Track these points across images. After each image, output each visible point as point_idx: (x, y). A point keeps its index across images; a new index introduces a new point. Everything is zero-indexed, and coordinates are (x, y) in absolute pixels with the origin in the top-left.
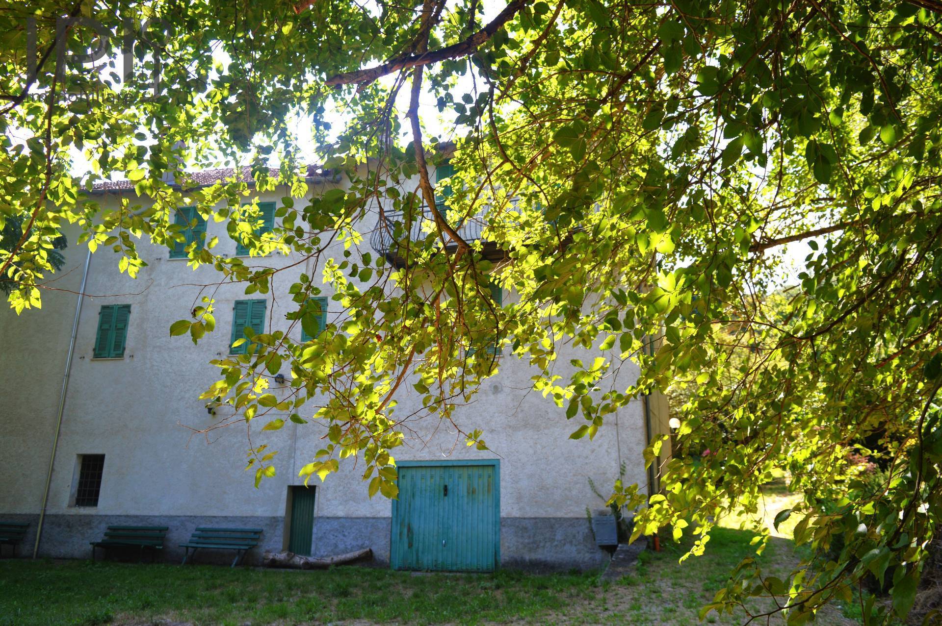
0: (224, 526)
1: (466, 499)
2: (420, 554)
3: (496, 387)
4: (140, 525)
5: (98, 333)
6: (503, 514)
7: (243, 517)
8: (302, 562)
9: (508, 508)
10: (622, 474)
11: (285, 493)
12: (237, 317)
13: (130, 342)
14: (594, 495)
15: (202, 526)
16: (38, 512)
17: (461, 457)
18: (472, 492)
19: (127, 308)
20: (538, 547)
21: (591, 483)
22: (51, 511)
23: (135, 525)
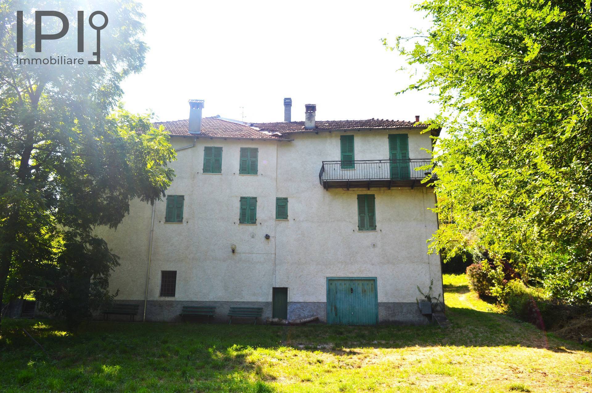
0: (243, 306)
1: (361, 294)
2: (341, 318)
3: (374, 245)
4: (199, 305)
5: (167, 209)
6: (379, 301)
7: (252, 302)
8: (287, 322)
9: (381, 299)
10: (432, 284)
11: (271, 291)
12: (242, 205)
13: (185, 215)
14: (420, 293)
15: (232, 306)
16: (143, 299)
17: (359, 276)
18: (364, 291)
19: (182, 197)
20: (395, 315)
21: (418, 288)
22: (151, 299)
23: (197, 305)
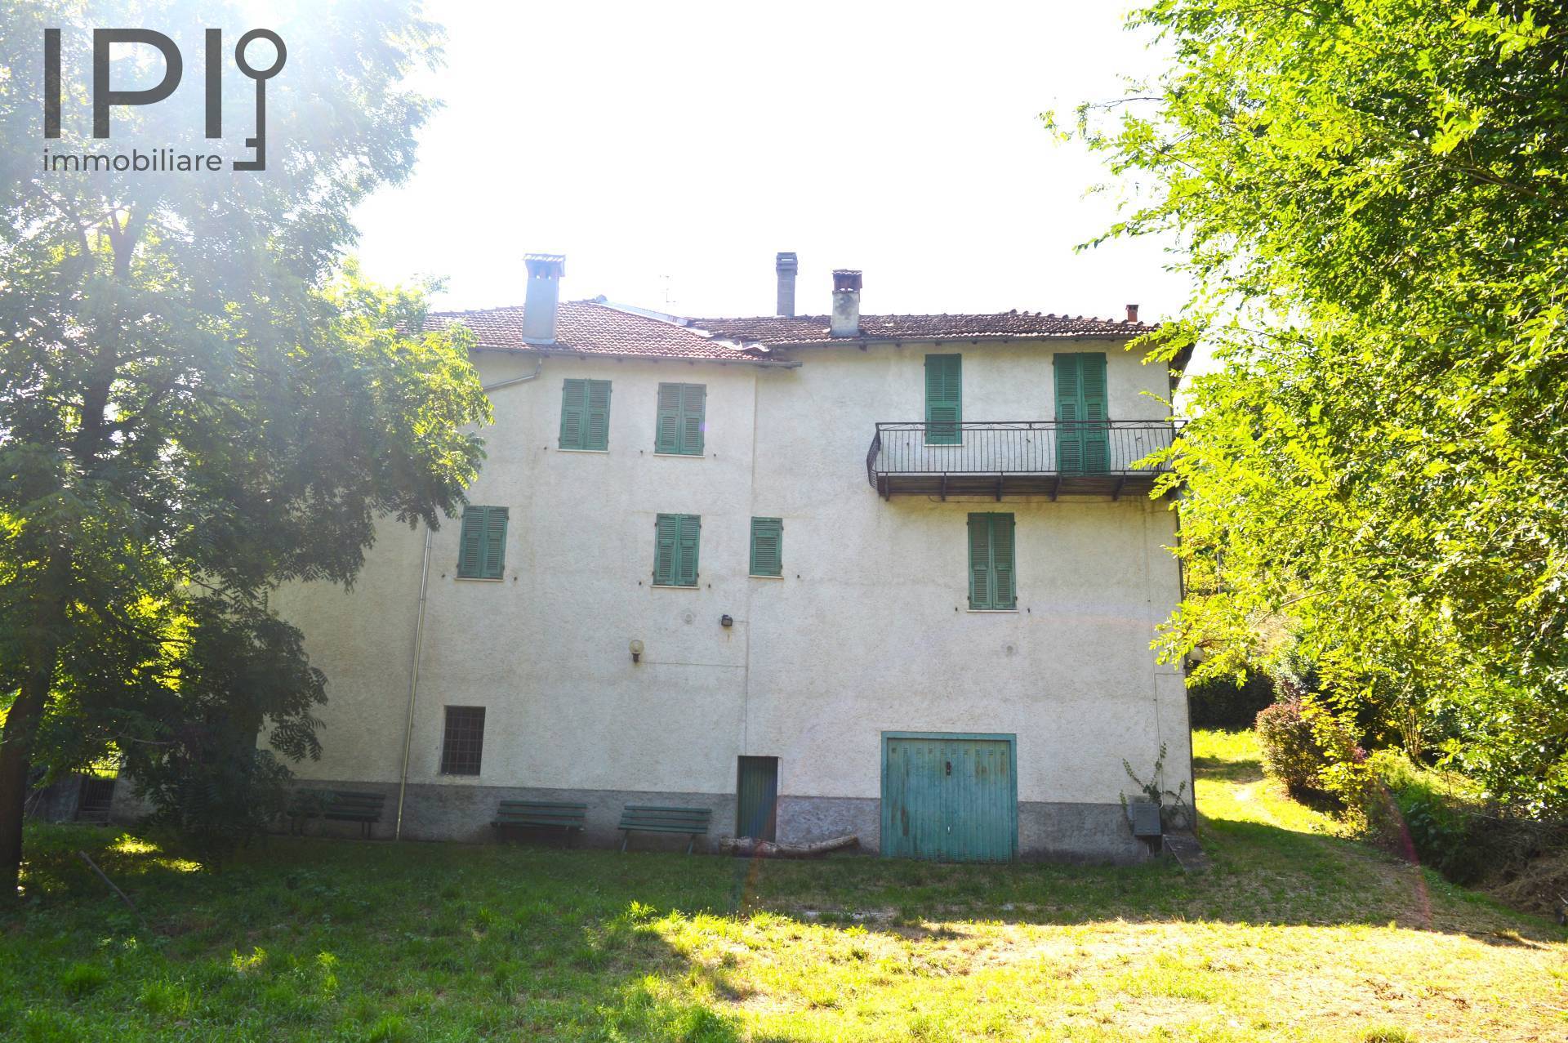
0: (658, 804)
1: (974, 780)
2: (918, 842)
3: (1010, 649)
4: (543, 800)
5: (462, 544)
6: (1021, 798)
7: (683, 794)
8: (774, 850)
9: (1027, 791)
10: (1162, 756)
11: (735, 764)
12: (661, 535)
13: (510, 560)
14: (1129, 779)
15: (629, 804)
16: (394, 779)
17: (968, 730)
18: (981, 771)
19: (503, 512)
20: (1064, 836)
21: (1126, 765)
22: (415, 780)
23: (536, 800)
